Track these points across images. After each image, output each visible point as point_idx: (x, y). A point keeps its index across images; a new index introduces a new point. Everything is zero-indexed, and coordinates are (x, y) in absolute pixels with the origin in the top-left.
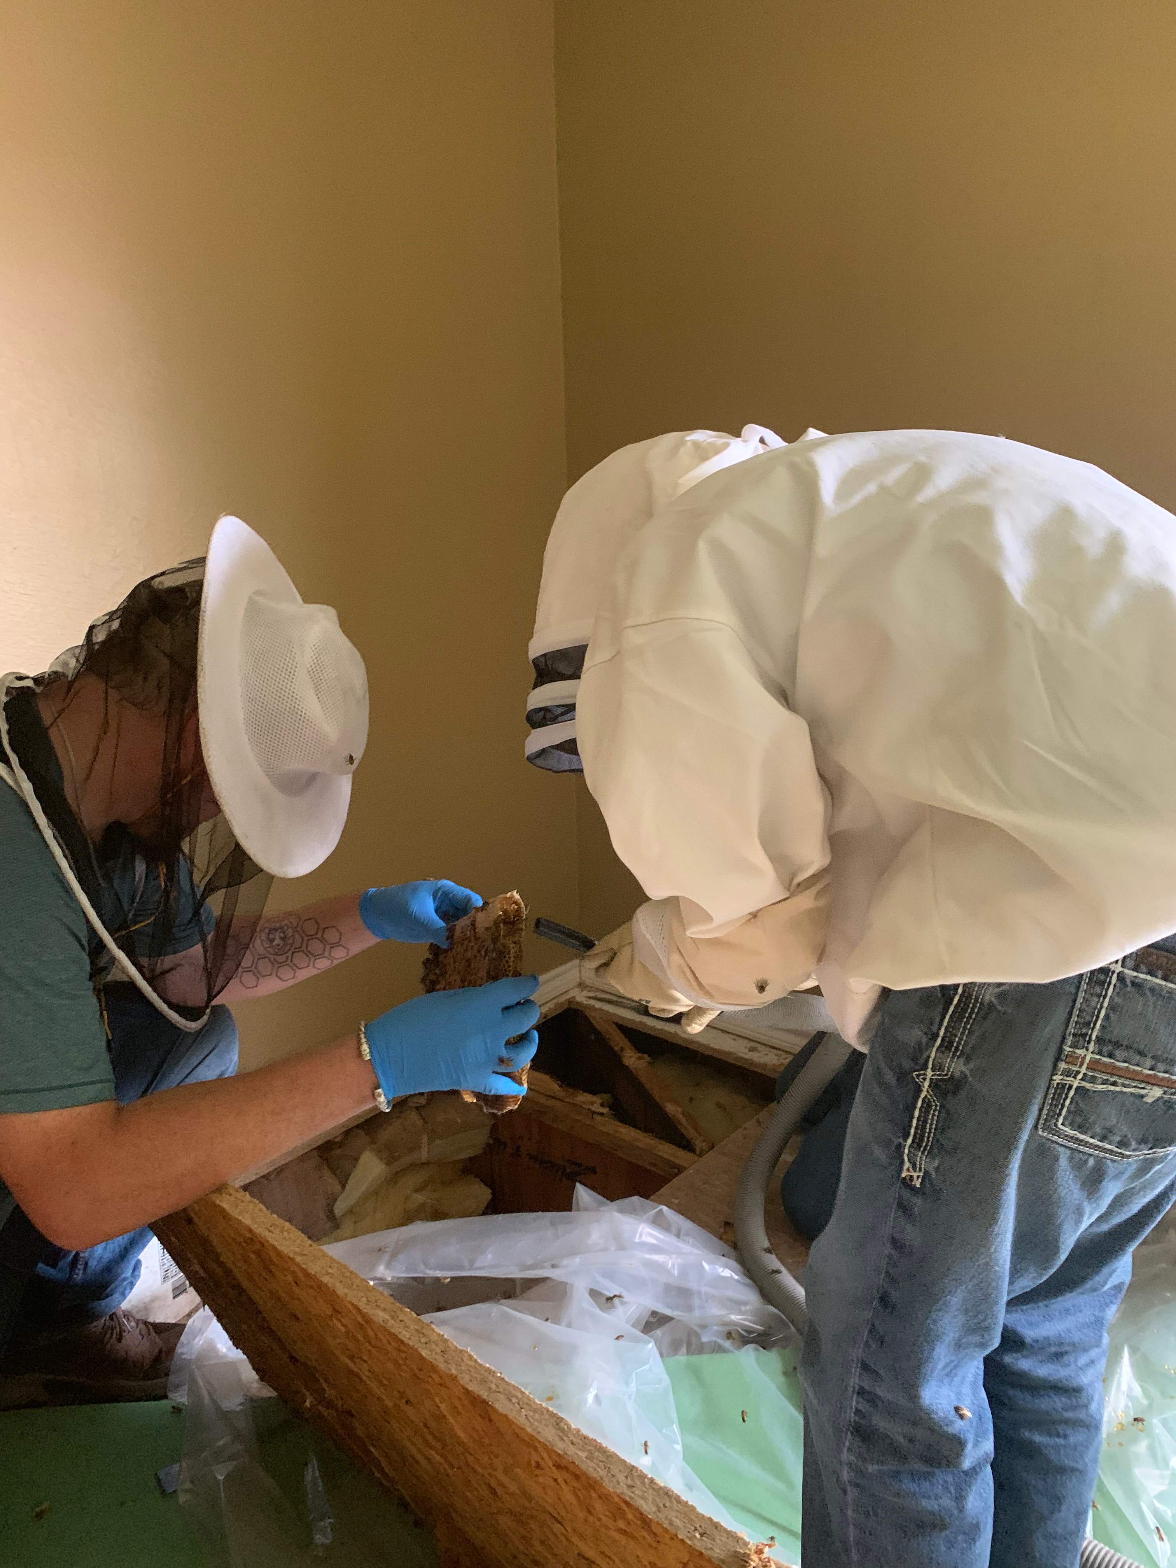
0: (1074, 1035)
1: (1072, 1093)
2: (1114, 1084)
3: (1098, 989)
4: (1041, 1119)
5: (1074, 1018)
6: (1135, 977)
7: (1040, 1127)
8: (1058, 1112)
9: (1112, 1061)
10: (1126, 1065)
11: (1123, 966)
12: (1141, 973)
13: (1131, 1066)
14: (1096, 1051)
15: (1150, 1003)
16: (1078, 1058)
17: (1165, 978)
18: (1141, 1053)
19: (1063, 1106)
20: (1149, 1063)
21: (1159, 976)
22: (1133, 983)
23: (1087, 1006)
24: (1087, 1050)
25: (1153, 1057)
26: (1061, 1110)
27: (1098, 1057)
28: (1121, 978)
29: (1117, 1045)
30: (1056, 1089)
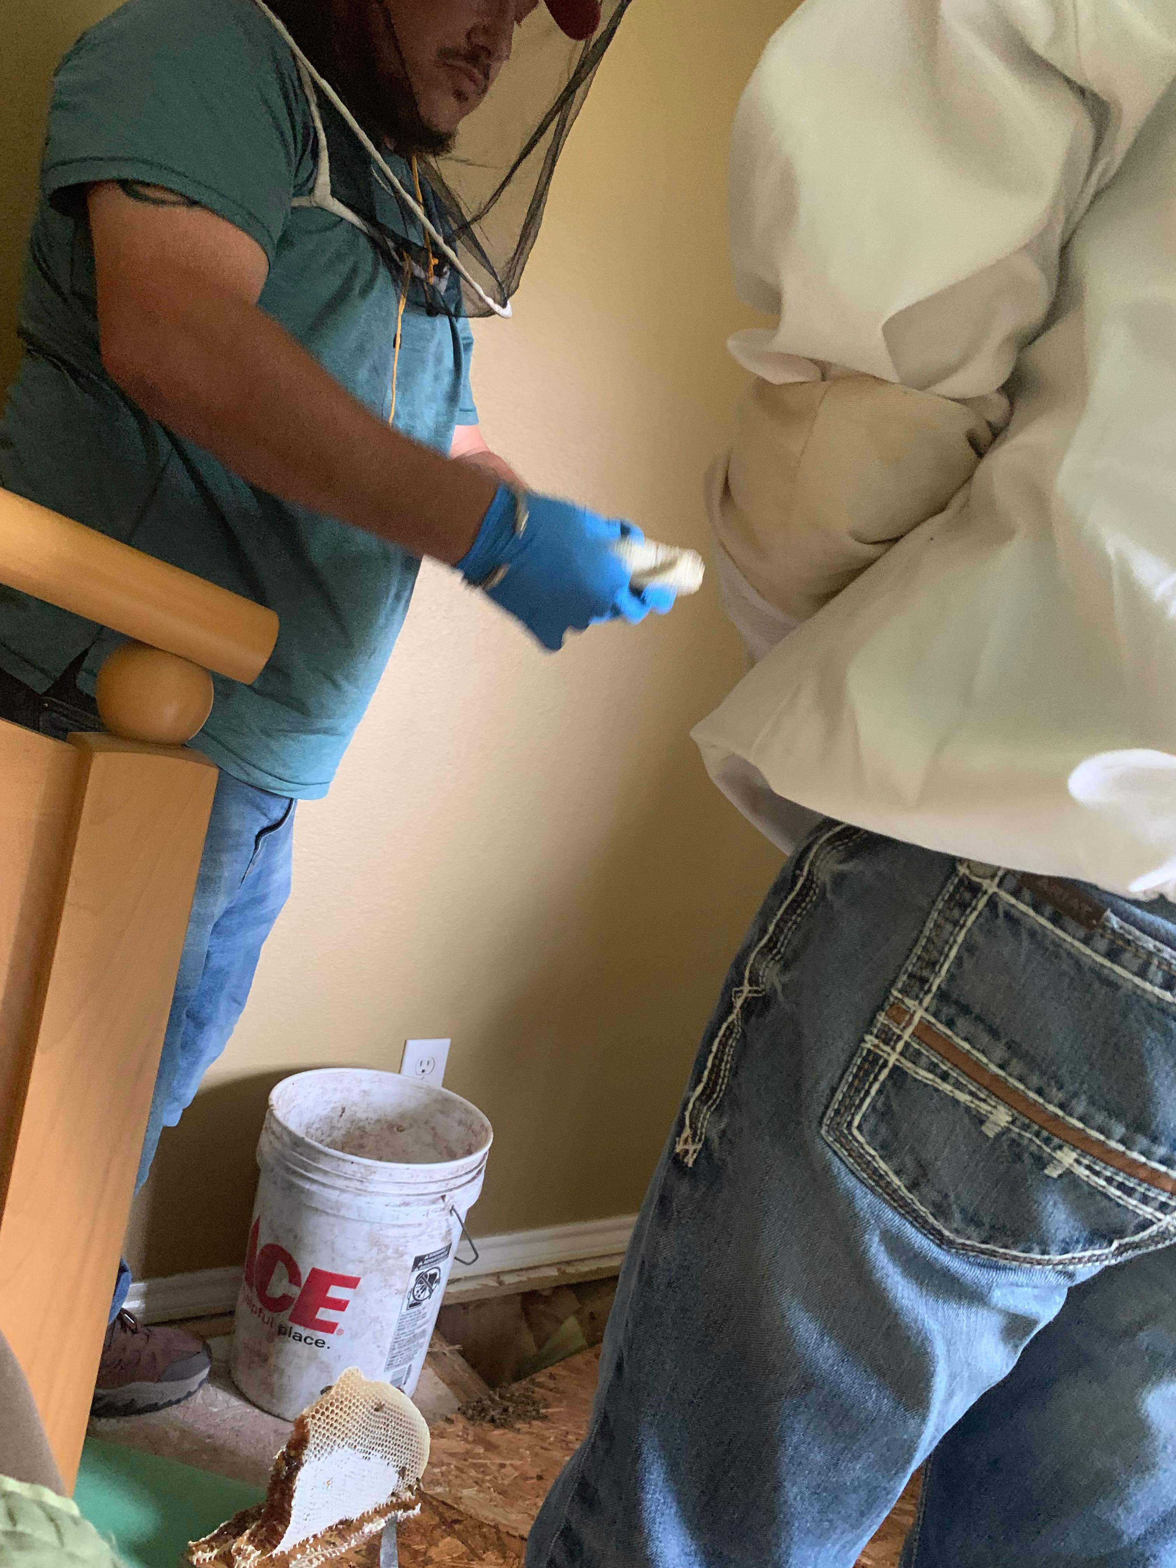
0: (911, 976)
1: (885, 1073)
2: (945, 1077)
3: (956, 913)
4: (830, 1109)
5: (918, 950)
6: (1013, 906)
7: (826, 1121)
8: (857, 1102)
9: (949, 1033)
10: (967, 1046)
11: (1000, 885)
12: (1022, 902)
13: (975, 1052)
14: (932, 1009)
15: (1023, 952)
16: (906, 1012)
17: (1055, 919)
18: (994, 1033)
19: (867, 1093)
20: (1000, 1051)
21: (1047, 914)
22: (1007, 915)
23: (937, 936)
24: (921, 1003)
25: (1009, 1046)
26: (862, 1100)
27: (933, 1020)
28: (993, 903)
29: (965, 1009)
30: (865, 1060)
